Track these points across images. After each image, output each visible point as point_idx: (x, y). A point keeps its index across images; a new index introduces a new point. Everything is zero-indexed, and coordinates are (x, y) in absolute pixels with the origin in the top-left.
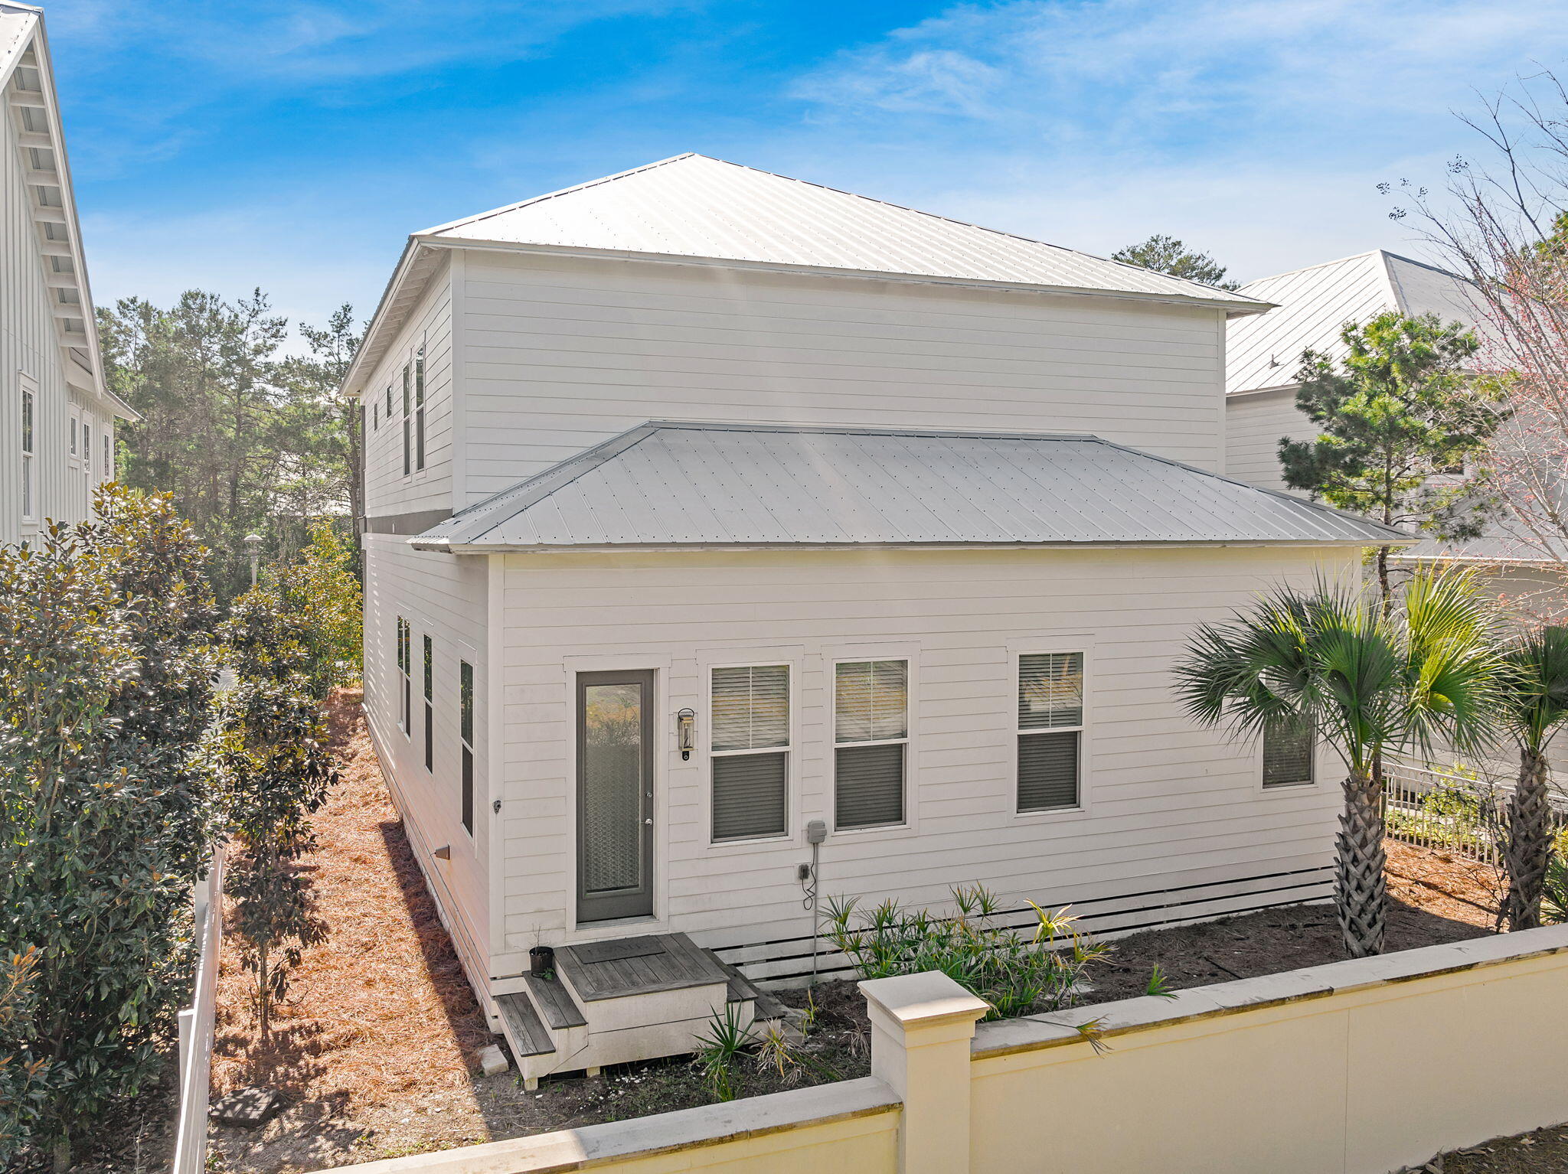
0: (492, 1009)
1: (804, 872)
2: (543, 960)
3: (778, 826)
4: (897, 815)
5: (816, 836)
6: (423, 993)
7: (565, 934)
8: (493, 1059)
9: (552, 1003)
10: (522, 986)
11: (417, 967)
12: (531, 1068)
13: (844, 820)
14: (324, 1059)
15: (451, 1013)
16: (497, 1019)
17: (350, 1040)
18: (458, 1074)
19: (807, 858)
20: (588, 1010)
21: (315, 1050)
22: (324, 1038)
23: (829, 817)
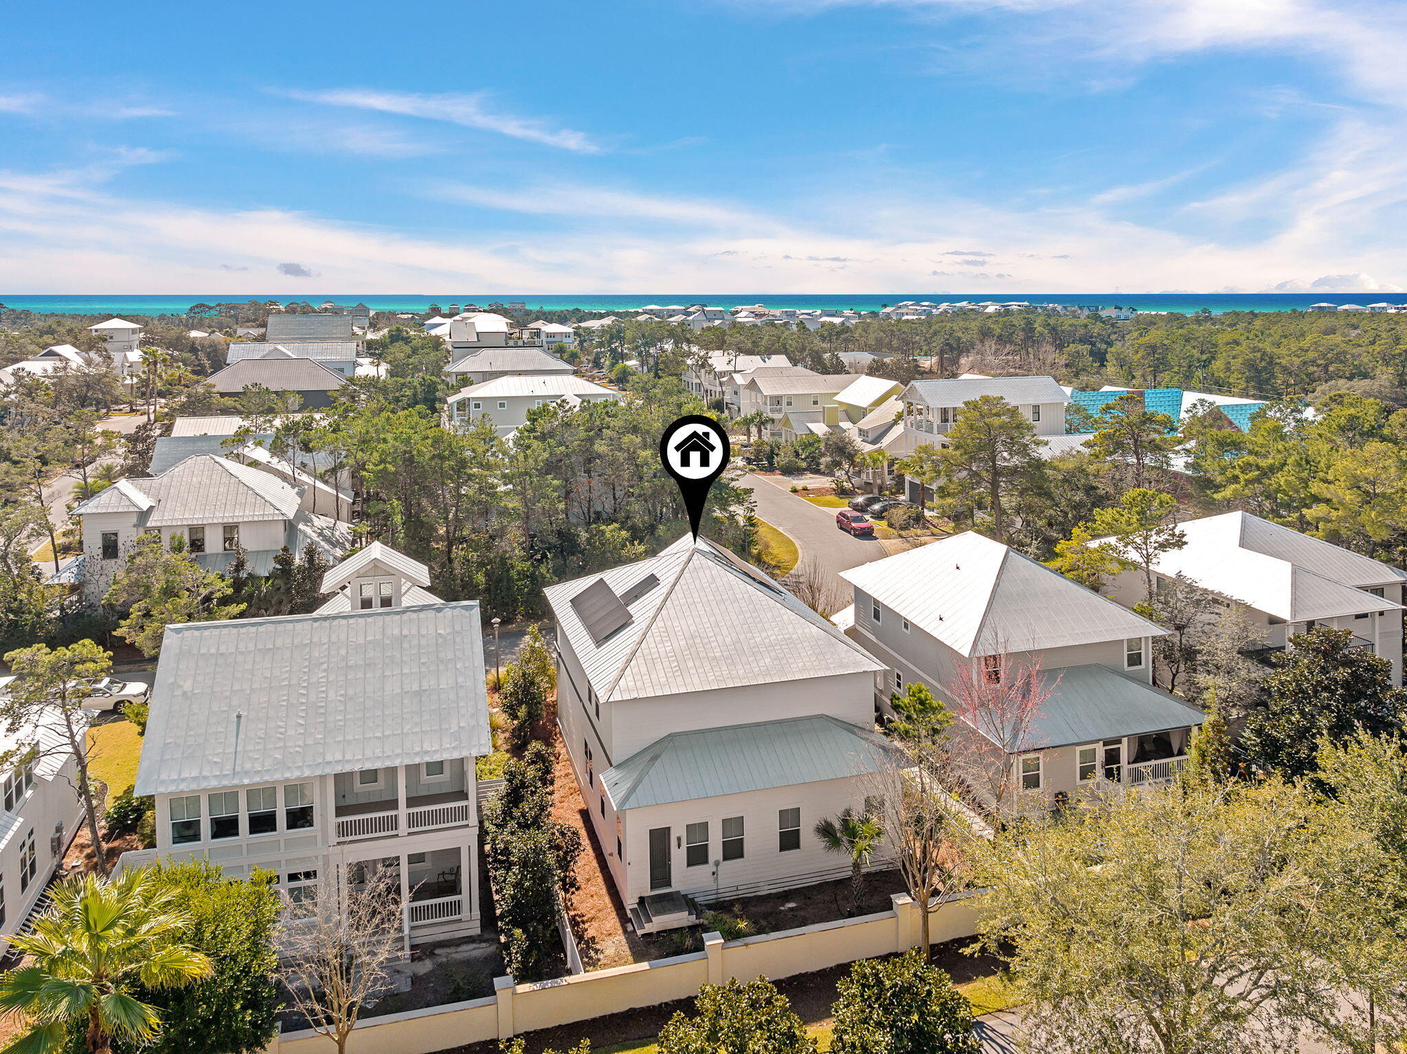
0: (629, 912)
1: (714, 873)
2: (642, 901)
3: (706, 862)
4: (742, 856)
5: (717, 864)
6: (607, 900)
7: (648, 892)
8: (630, 928)
9: (644, 915)
10: (636, 906)
11: (604, 891)
12: (640, 932)
13: (725, 859)
14: (586, 926)
15: (616, 910)
16: (630, 914)
17: (592, 919)
18: (620, 931)
19: (714, 870)
20: (653, 919)
21: (583, 922)
22: (585, 918)
23: (721, 858)
